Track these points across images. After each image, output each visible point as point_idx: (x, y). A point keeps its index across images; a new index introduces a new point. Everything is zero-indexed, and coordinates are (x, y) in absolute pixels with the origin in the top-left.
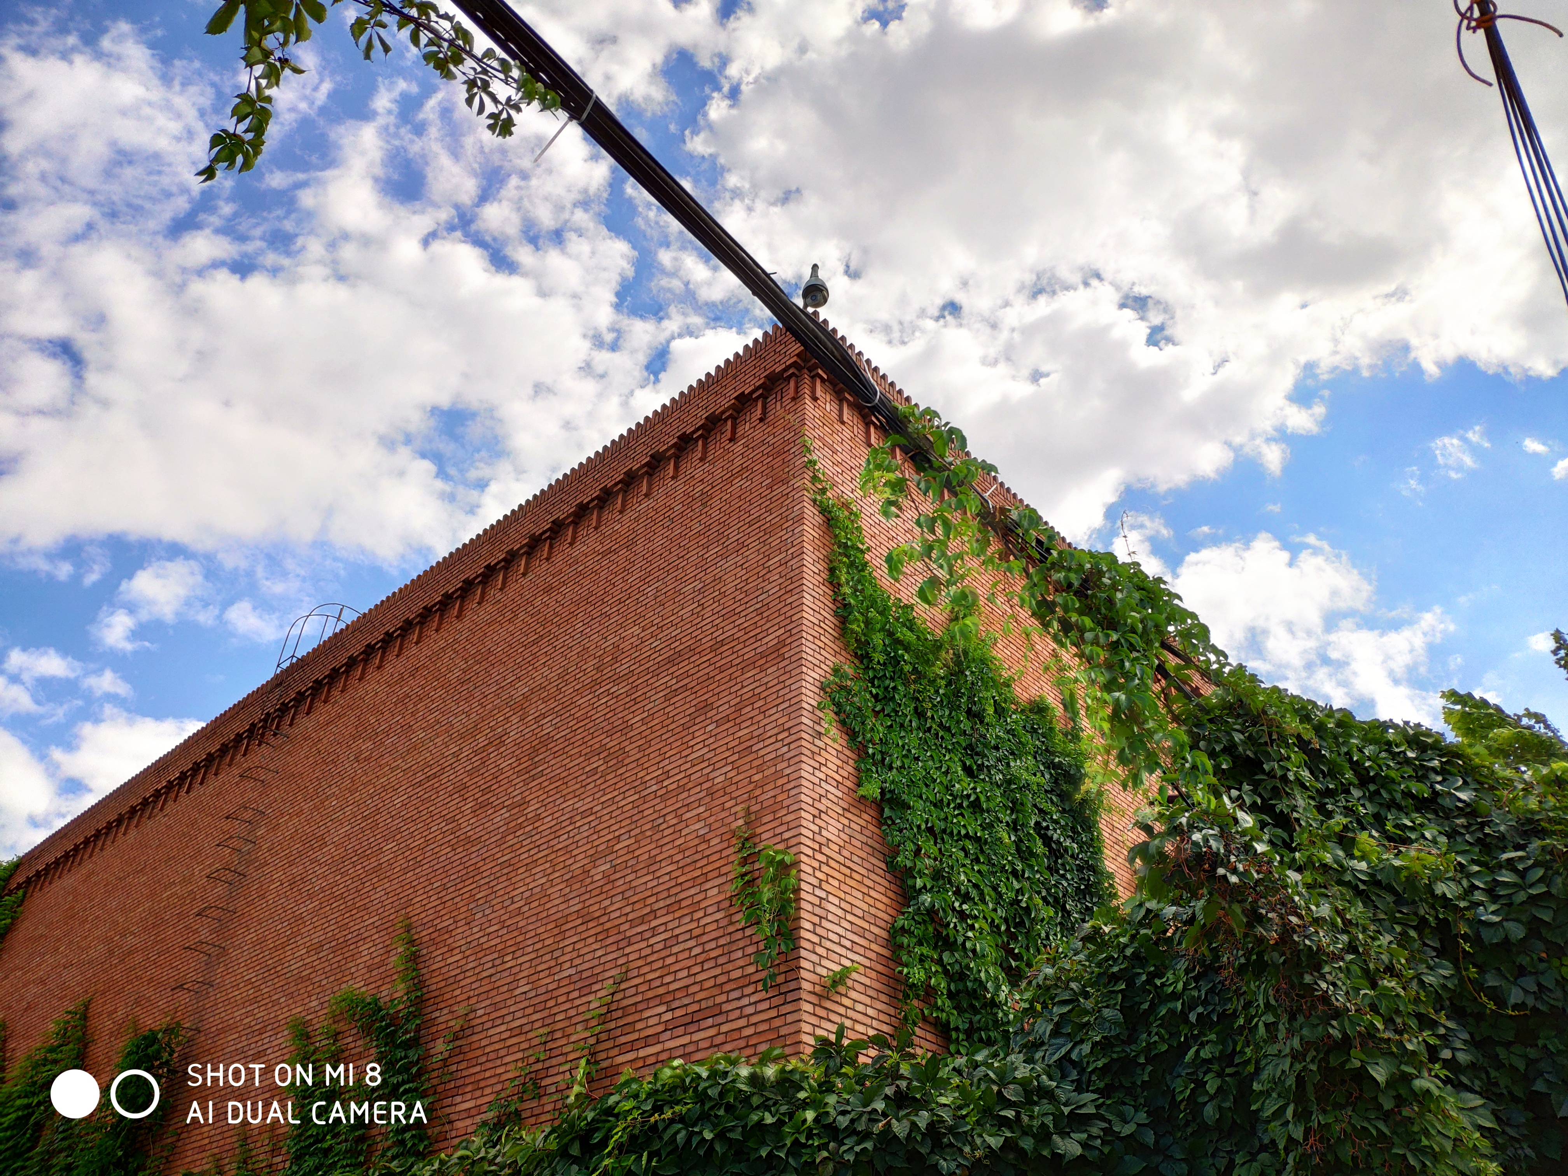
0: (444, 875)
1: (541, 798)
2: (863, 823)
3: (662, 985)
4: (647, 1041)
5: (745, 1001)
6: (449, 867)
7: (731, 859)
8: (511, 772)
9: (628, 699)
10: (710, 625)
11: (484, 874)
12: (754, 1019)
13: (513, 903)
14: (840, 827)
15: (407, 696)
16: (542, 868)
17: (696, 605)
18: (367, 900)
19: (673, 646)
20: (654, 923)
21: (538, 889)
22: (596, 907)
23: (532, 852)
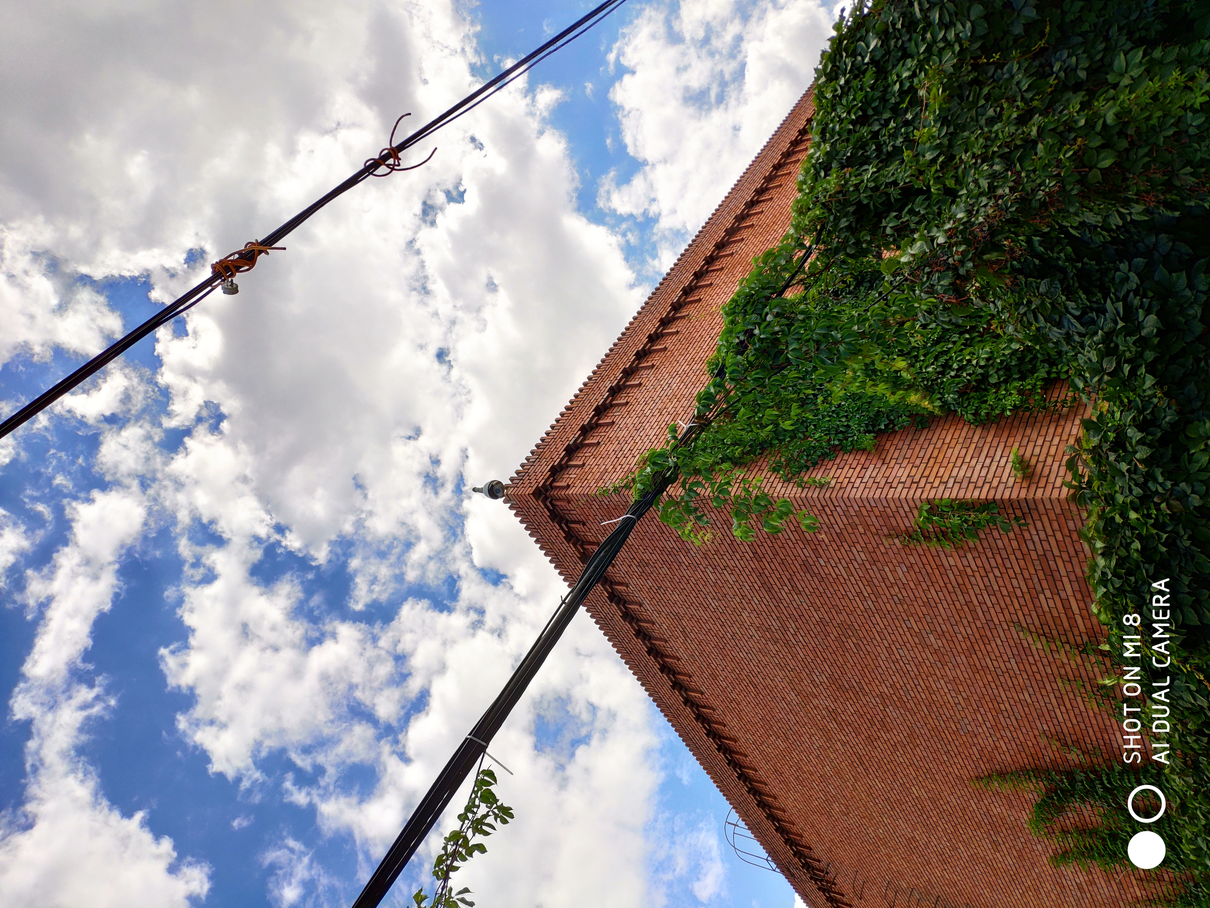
0: (938, 753)
1: (878, 683)
2: (893, 447)
3: (1023, 597)
4: (1067, 608)
5: (1036, 538)
6: (931, 749)
7: (925, 548)
8: (857, 705)
9: (800, 621)
10: (741, 562)
11: (937, 724)
12: (1049, 532)
13: (960, 704)
14: (897, 466)
15: (797, 778)
16: (932, 683)
17: (725, 572)
18: (957, 808)
19: (757, 588)
20: (976, 603)
21: (949, 686)
22: (963, 645)
23: (920, 690)
